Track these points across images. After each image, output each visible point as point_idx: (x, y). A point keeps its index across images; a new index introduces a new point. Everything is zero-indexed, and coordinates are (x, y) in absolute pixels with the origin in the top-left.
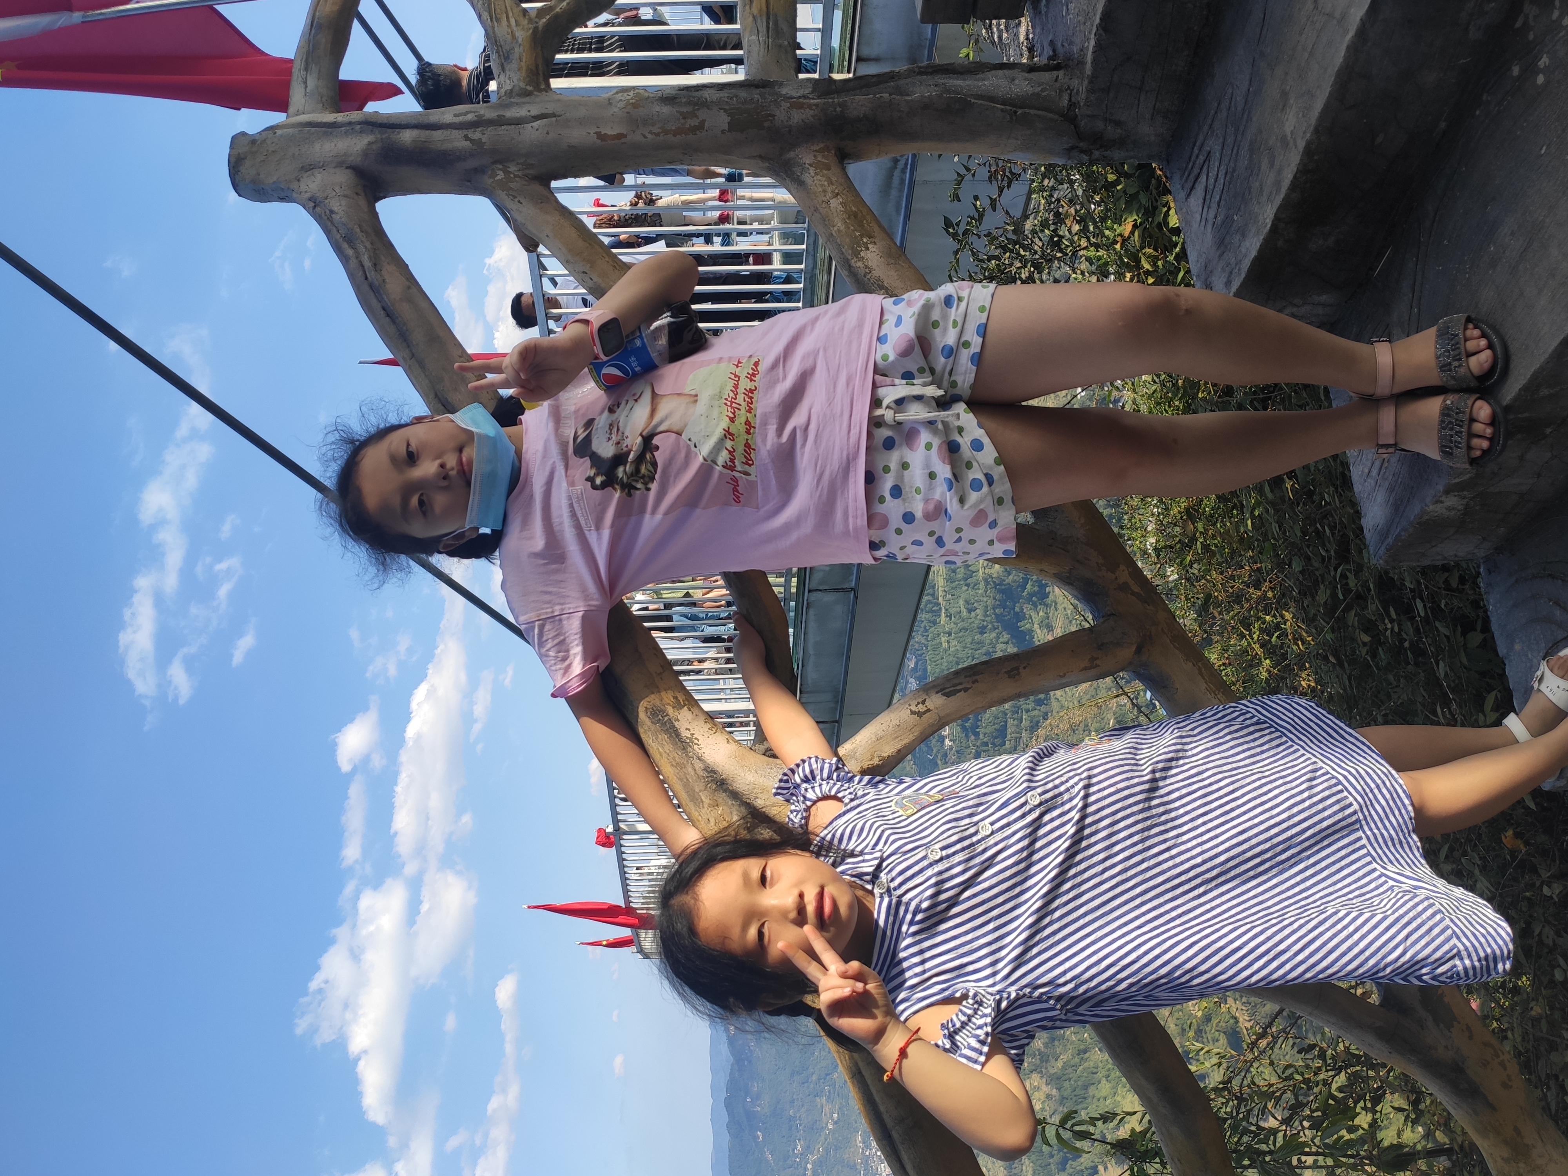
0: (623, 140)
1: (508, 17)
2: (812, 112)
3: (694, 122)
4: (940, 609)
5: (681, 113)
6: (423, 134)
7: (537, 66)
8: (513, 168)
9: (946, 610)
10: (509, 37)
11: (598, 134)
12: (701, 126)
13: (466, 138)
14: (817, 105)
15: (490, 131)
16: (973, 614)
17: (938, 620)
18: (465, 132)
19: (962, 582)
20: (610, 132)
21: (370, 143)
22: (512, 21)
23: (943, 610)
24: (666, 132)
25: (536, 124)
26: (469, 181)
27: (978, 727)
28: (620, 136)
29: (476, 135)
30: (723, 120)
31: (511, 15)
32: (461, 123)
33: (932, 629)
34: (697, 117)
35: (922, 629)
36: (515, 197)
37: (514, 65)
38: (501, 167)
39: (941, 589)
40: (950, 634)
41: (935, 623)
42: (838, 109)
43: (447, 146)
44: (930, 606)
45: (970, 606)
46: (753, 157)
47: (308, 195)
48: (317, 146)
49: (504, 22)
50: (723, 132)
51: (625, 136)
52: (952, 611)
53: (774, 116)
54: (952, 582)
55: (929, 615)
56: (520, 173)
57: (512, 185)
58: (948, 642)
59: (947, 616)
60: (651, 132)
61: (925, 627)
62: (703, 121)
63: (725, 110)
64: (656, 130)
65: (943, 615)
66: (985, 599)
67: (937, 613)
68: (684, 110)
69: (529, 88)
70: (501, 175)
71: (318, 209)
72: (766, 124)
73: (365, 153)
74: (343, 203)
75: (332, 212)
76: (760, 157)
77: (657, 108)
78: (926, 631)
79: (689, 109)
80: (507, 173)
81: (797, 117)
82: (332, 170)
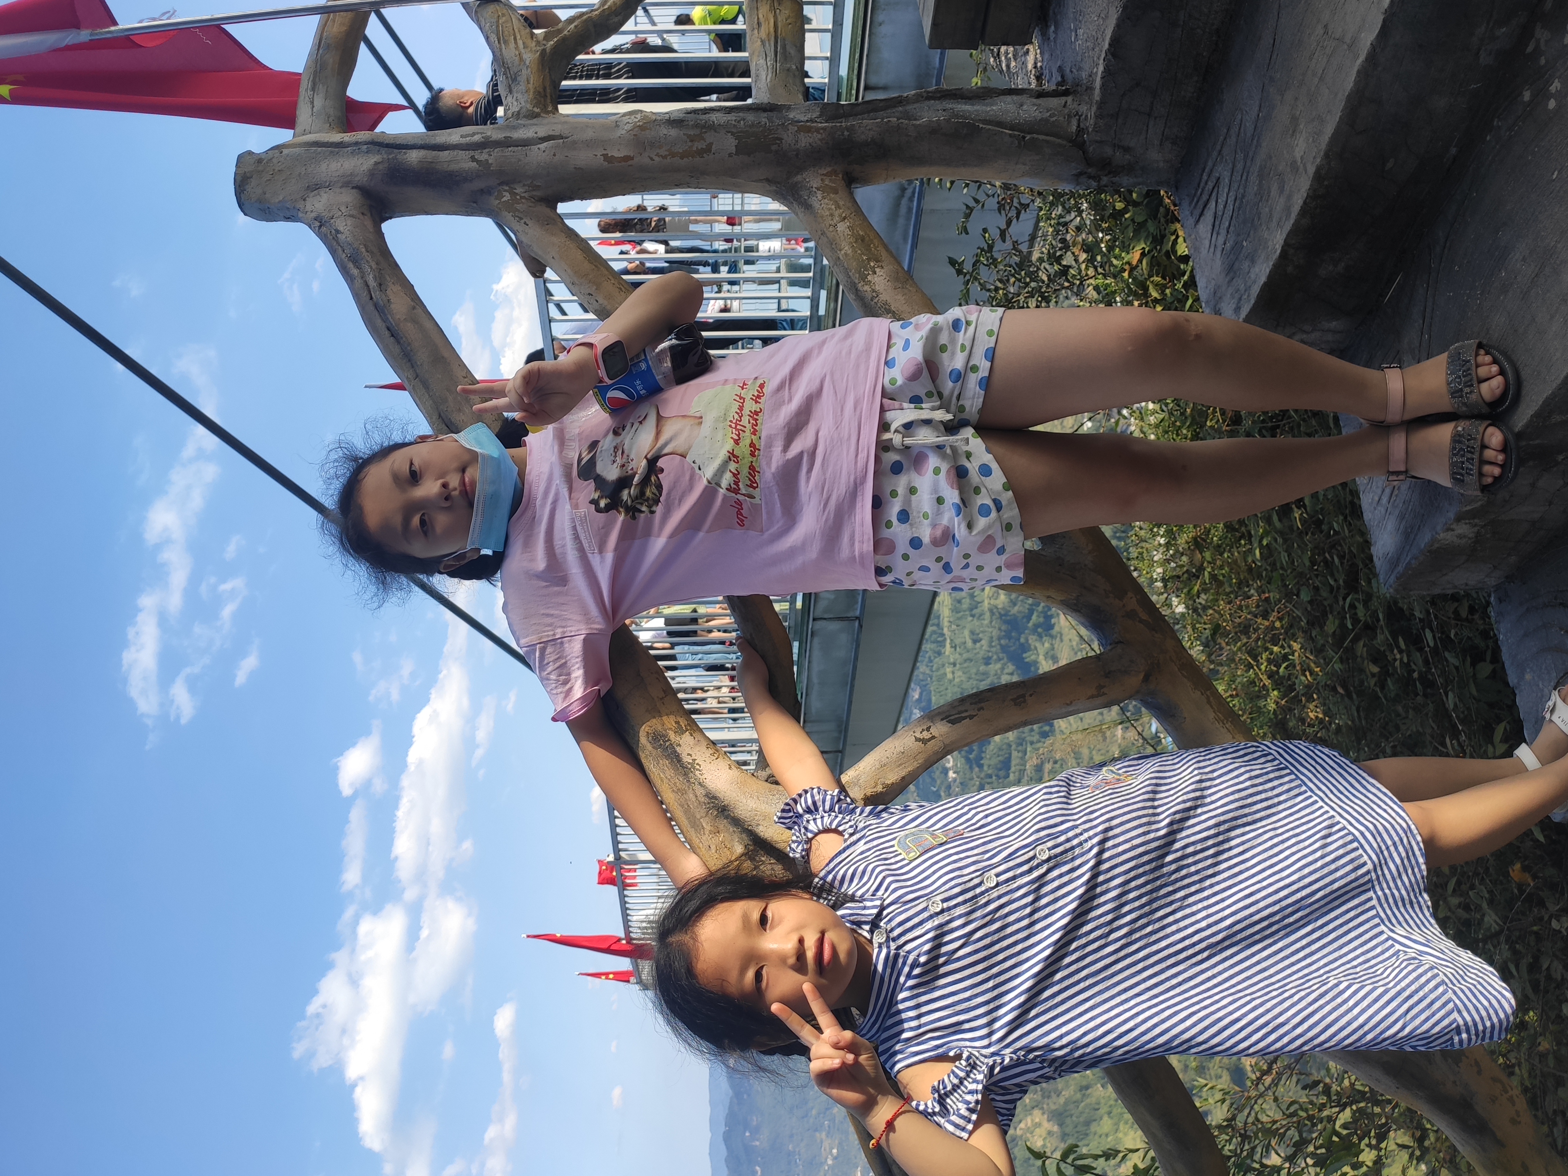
0: (630, 163)
1: (515, 39)
2: (819, 136)
3: (699, 145)
4: (945, 640)
5: (689, 136)
6: (430, 154)
7: (545, 89)
8: (519, 190)
9: (951, 640)
10: (517, 59)
11: (605, 156)
12: (708, 149)
13: (473, 159)
14: (824, 129)
15: (497, 152)
16: (978, 645)
17: (943, 651)
18: (472, 153)
19: (967, 613)
20: (617, 154)
21: (376, 164)
22: (520, 43)
23: (948, 641)
24: (673, 155)
25: (543, 146)
26: (474, 202)
27: (982, 758)
28: (627, 158)
29: (483, 156)
30: (730, 143)
31: (518, 37)
32: (467, 144)
33: (937, 660)
34: (704, 139)
35: (927, 660)
36: (521, 219)
37: (522, 87)
38: (507, 188)
39: (946, 620)
40: (954, 664)
41: (939, 653)
42: (846, 133)
43: (454, 167)
44: (934, 636)
45: (975, 637)
46: (761, 181)
47: (314, 215)
48: (324, 166)
49: (512, 45)
50: (730, 155)
51: (632, 158)
52: (958, 641)
53: (781, 139)
54: (957, 612)
55: (933, 646)
56: (526, 195)
57: (518, 207)
58: (953, 673)
59: (952, 647)
60: (657, 155)
61: (930, 657)
62: (711, 144)
63: (733, 134)
64: (663, 152)
65: (948, 645)
66: (990, 630)
67: (942, 644)
68: (692, 132)
69: (537, 110)
70: (507, 197)
71: (324, 229)
72: (774, 148)
73: (372, 173)
74: (349, 223)
75: (338, 232)
76: (768, 180)
77: (664, 131)
78: (931, 661)
79: (697, 131)
80: (513, 194)
81: (805, 141)
82: (338, 190)
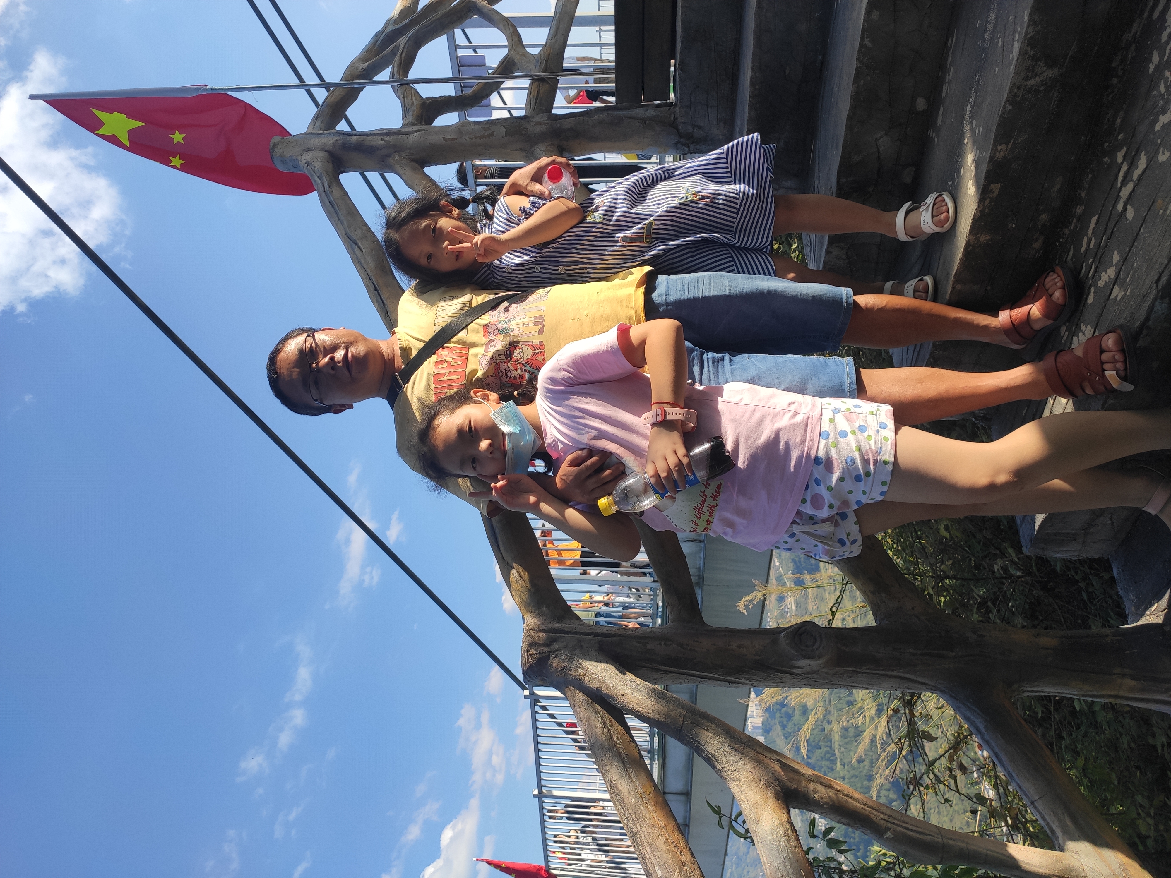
0: (456, 141)
1: (412, 97)
2: (545, 127)
3: (489, 132)
6: (363, 139)
7: (422, 115)
8: (403, 155)
10: (411, 103)
11: (444, 139)
13: (382, 140)
15: (394, 137)
18: (382, 137)
20: (449, 137)
22: (414, 98)
24: (476, 138)
25: (415, 134)
26: (383, 161)
29: (388, 140)
30: (503, 131)
31: (413, 95)
32: (380, 134)
34: (490, 129)
36: (403, 167)
37: (411, 113)
38: (397, 154)
42: (558, 125)
46: (518, 150)
47: (305, 161)
49: (410, 98)
50: (503, 137)
53: (527, 130)
56: (407, 157)
57: (402, 162)
60: (469, 138)
62: (494, 132)
63: (504, 126)
64: (471, 136)
68: (485, 126)
69: (416, 122)
70: (397, 158)
71: (308, 167)
72: (523, 132)
73: (334, 145)
76: (521, 149)
77: (472, 126)
80: (400, 157)
81: (538, 129)
82: (318, 152)
